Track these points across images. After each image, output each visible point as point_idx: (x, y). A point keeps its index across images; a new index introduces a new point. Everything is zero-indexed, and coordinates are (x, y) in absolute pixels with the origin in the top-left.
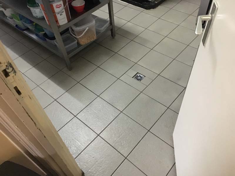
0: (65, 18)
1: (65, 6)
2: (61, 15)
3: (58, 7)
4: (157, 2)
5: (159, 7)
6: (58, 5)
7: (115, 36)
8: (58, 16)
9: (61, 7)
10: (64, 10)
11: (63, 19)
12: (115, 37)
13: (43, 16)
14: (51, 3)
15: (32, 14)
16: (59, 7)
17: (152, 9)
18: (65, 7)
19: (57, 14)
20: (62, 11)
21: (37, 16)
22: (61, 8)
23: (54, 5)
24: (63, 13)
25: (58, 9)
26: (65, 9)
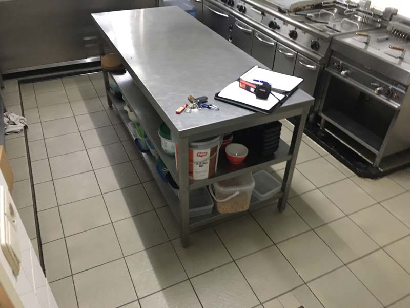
0: (206, 171)
1: (213, 155)
2: (201, 166)
3: (200, 156)
4: (382, 170)
5: (385, 180)
6: (200, 153)
7: (284, 209)
8: (196, 168)
9: (205, 155)
10: (208, 161)
11: (201, 172)
12: (283, 211)
13: (174, 154)
14: (191, 149)
15: (161, 145)
16: (202, 156)
17: (369, 179)
18: (212, 157)
19: (194, 164)
20: (205, 162)
21: (166, 150)
22: (204, 158)
23: (195, 152)
24: (204, 165)
25: (200, 158)
26: (210, 160)
